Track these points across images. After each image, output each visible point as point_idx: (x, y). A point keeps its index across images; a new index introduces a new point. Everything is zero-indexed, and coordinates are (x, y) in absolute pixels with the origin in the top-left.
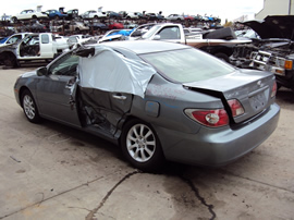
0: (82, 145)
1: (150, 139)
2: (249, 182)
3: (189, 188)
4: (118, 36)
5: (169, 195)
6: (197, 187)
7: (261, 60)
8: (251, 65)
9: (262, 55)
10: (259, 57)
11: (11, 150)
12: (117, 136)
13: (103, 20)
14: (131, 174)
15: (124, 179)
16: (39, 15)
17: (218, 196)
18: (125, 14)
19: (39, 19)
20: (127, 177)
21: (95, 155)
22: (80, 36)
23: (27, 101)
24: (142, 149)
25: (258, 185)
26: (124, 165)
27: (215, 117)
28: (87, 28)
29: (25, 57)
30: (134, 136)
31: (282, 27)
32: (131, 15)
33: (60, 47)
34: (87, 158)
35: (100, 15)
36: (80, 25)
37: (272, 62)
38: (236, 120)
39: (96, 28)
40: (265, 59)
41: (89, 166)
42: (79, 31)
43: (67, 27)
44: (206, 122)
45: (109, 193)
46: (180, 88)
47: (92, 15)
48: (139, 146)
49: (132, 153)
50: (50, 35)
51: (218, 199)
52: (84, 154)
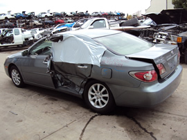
0: (56, 100)
1: (104, 93)
2: (170, 115)
3: (134, 123)
4: (65, 28)
5: (123, 129)
6: (138, 121)
7: (161, 38)
8: (155, 41)
9: (161, 35)
10: (159, 36)
11: (9, 107)
12: (81, 92)
13: (50, 18)
14: (94, 117)
15: (90, 121)
16: (9, 17)
17: (154, 126)
18: (65, 14)
19: (9, 19)
20: (92, 118)
21: (66, 106)
22: (38, 29)
23: (14, 73)
24: (99, 100)
25: (177, 117)
26: (87, 111)
27: (149, 76)
28: (41, 24)
29: (4, 45)
30: (93, 91)
31: (172, 17)
32: (69, 14)
33: (27, 37)
34: (61, 108)
35: (49, 15)
36: (36, 22)
37: (168, 39)
38: (162, 76)
39: (47, 23)
40: (164, 37)
41: (65, 114)
42: (36, 26)
43: (28, 24)
44: (144, 79)
45: (83, 131)
46: (124, 58)
47: (43, 16)
48: (97, 98)
49: (92, 103)
50: (20, 29)
51: (155, 128)
52: (59, 106)
